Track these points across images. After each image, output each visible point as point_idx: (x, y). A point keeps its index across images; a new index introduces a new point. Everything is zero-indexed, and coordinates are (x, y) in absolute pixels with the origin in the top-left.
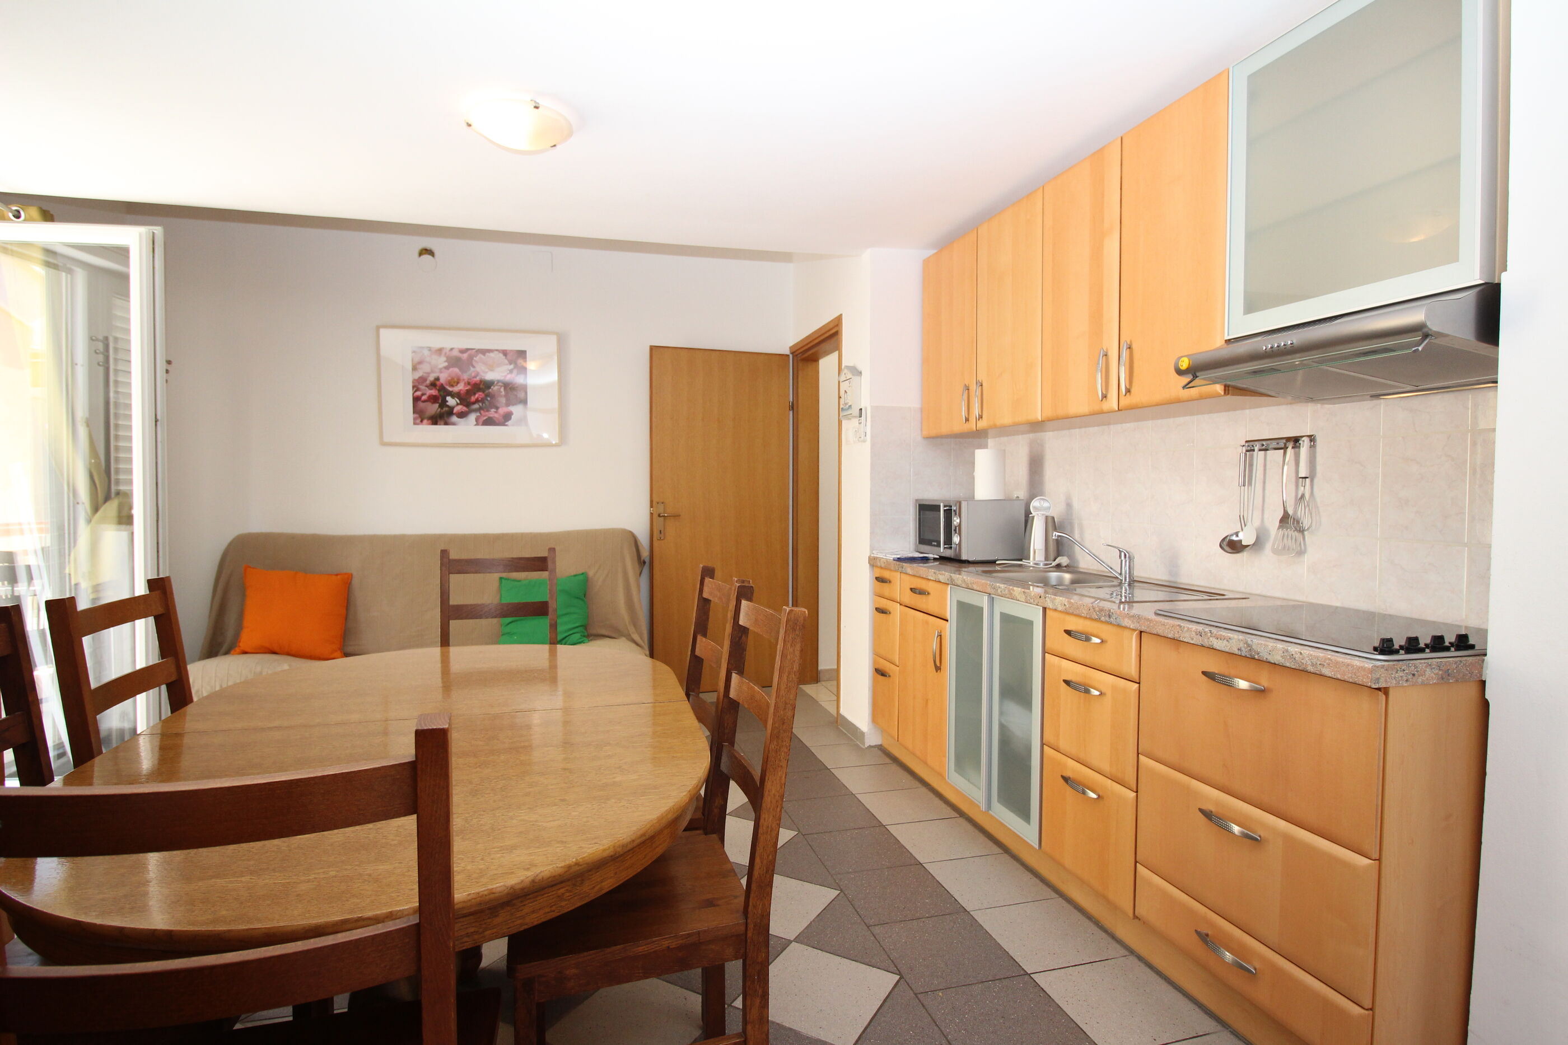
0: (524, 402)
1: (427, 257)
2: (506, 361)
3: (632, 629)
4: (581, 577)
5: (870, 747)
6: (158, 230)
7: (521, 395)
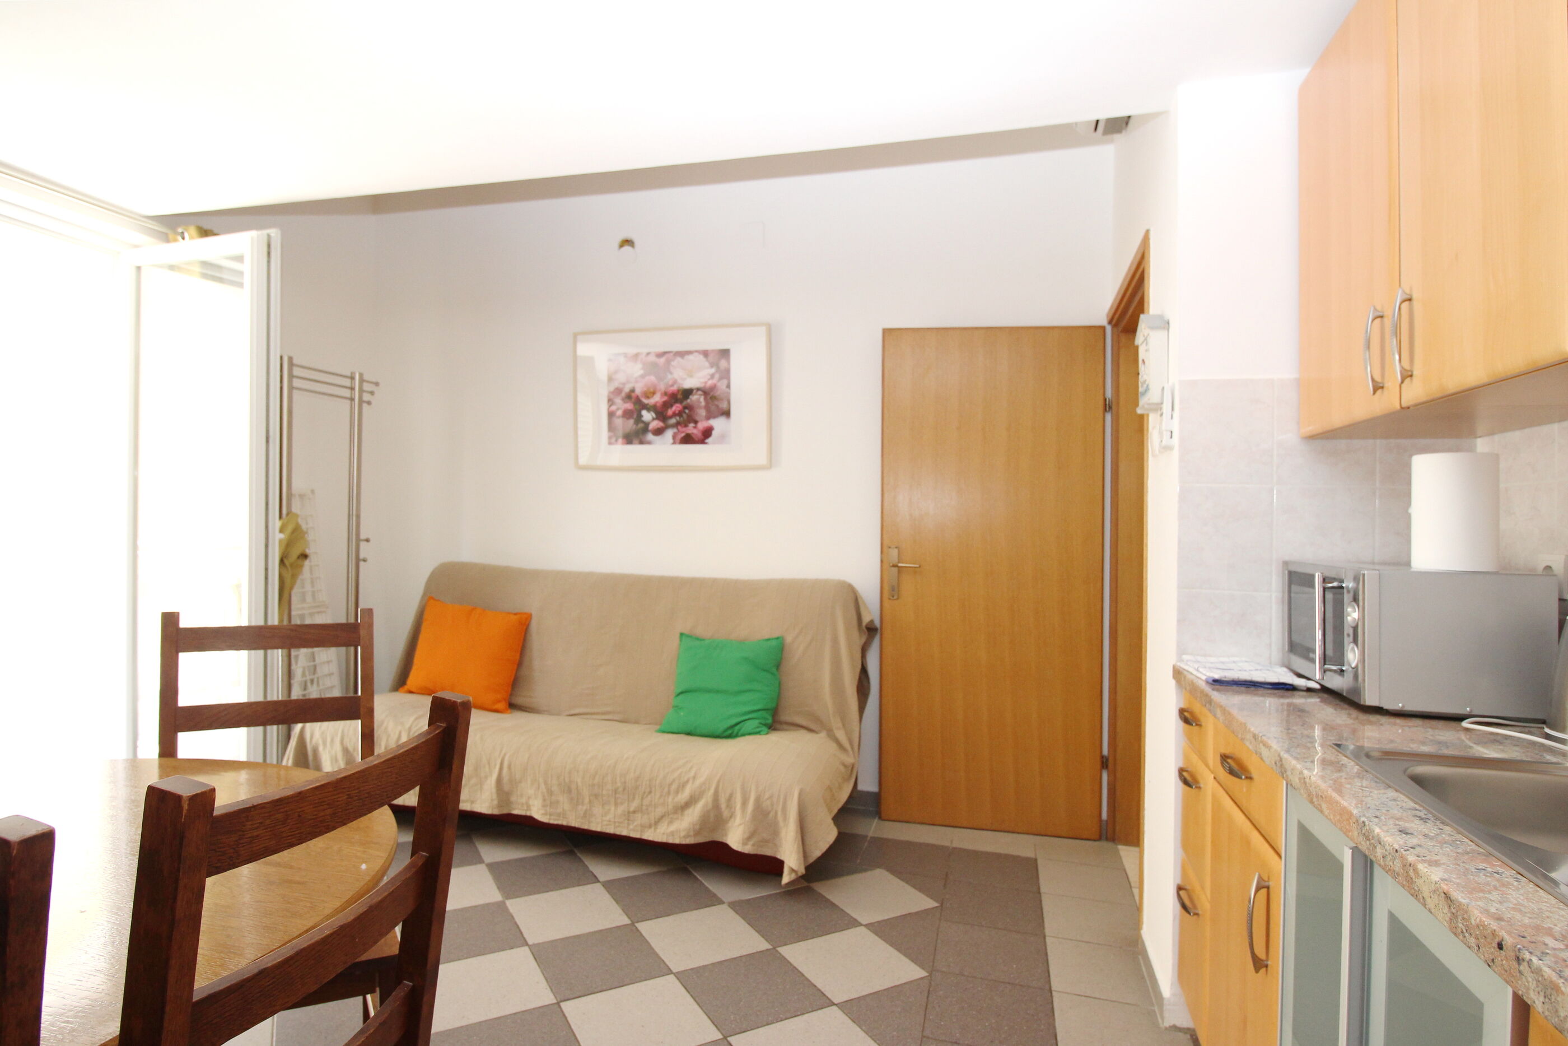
0: (727, 414)
1: (627, 248)
3: (836, 723)
4: (774, 643)
5: (1175, 1028)
6: (274, 233)
7: (724, 405)
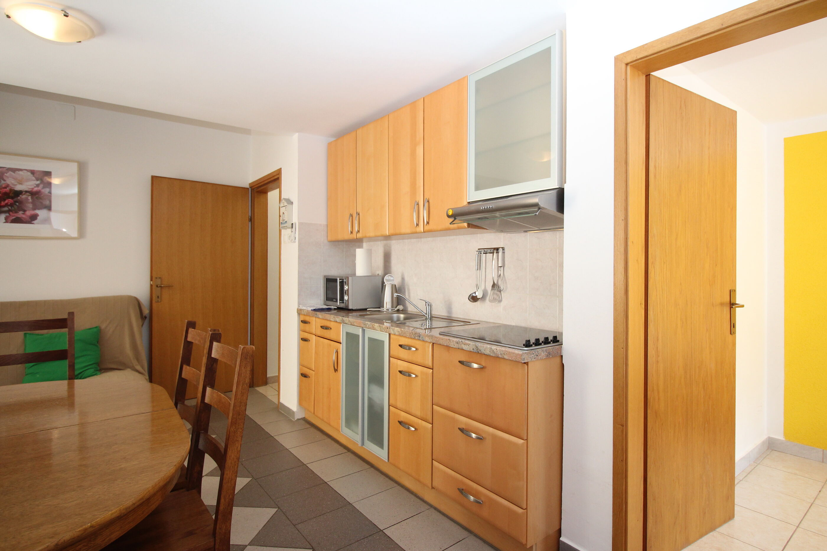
0: (49, 208)
2: (34, 178)
3: (135, 362)
4: (95, 330)
5: (298, 419)
7: (47, 203)
